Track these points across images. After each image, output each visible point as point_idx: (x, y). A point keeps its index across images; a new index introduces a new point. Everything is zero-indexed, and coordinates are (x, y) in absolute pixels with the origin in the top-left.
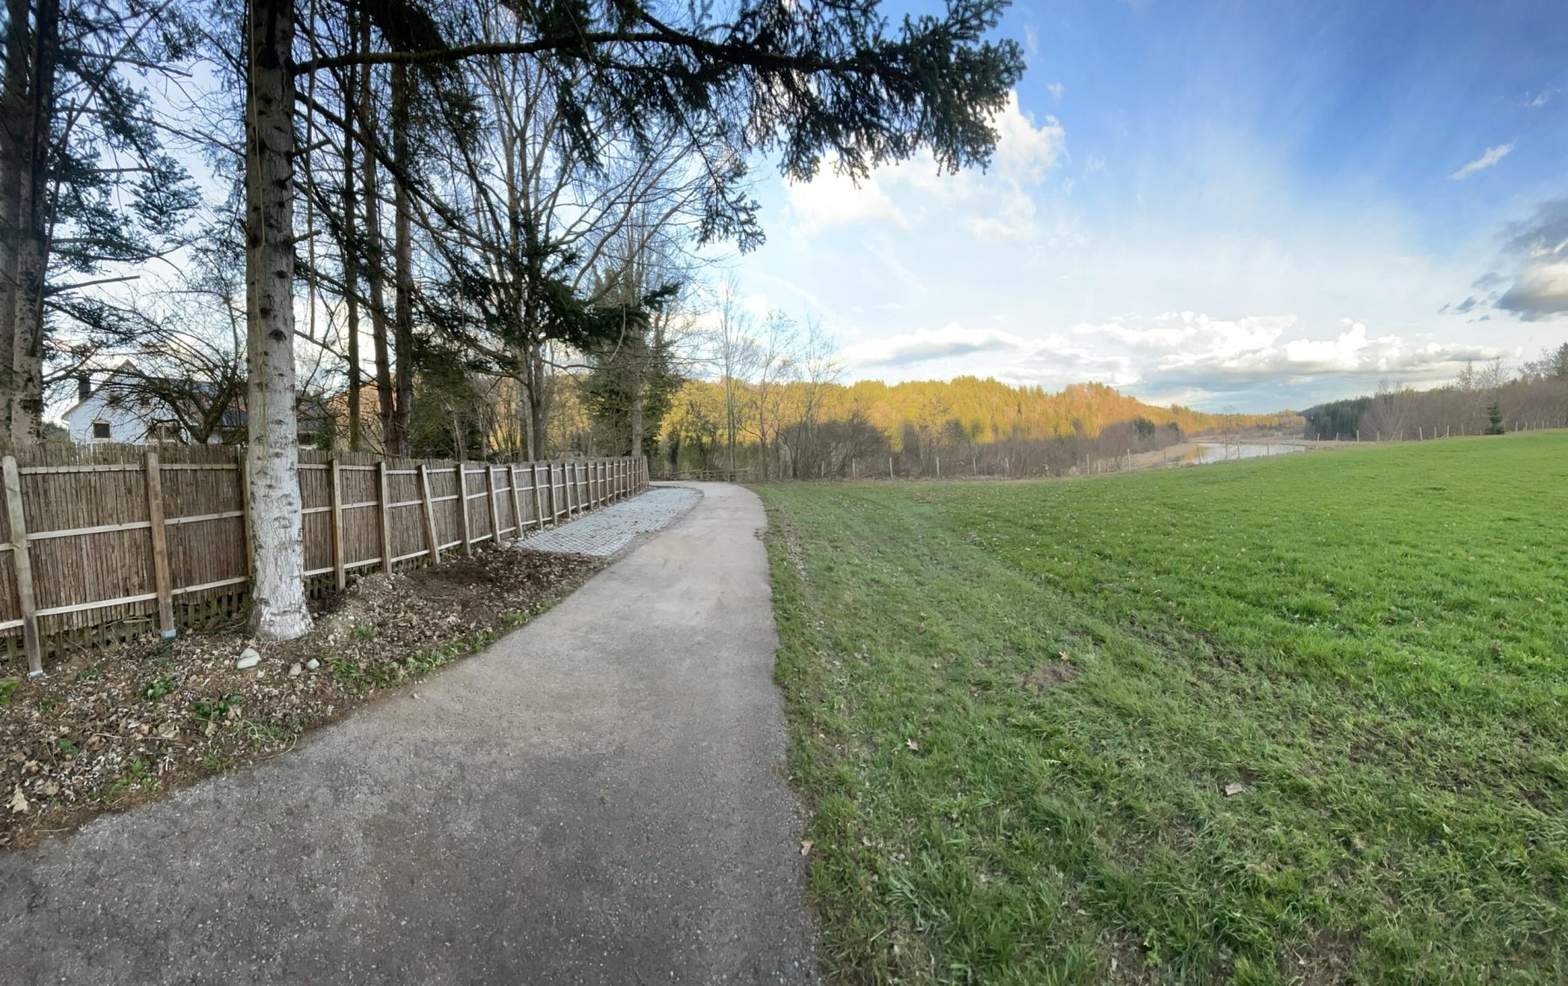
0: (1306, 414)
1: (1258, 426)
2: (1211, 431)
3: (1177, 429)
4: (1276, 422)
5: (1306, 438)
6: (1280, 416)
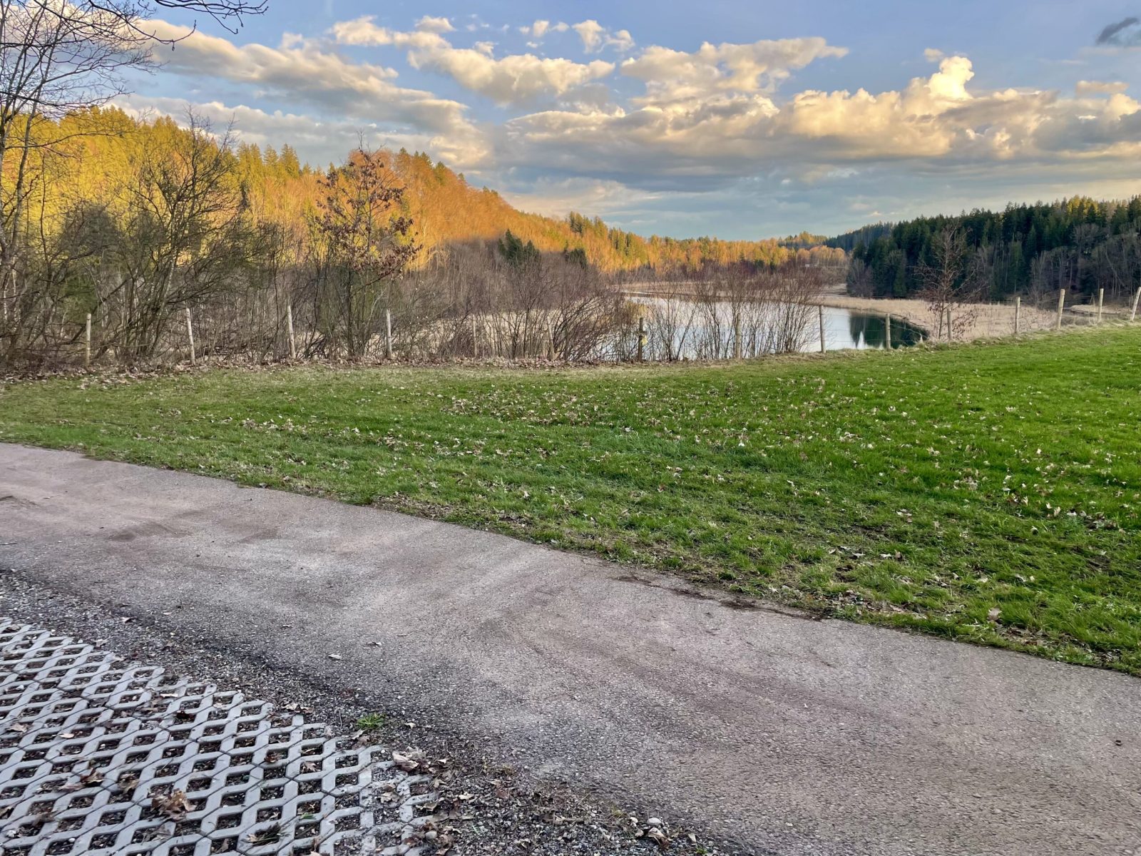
0: (845, 242)
1: (745, 263)
2: (647, 272)
3: (583, 264)
4: (782, 256)
5: (850, 292)
6: (789, 244)
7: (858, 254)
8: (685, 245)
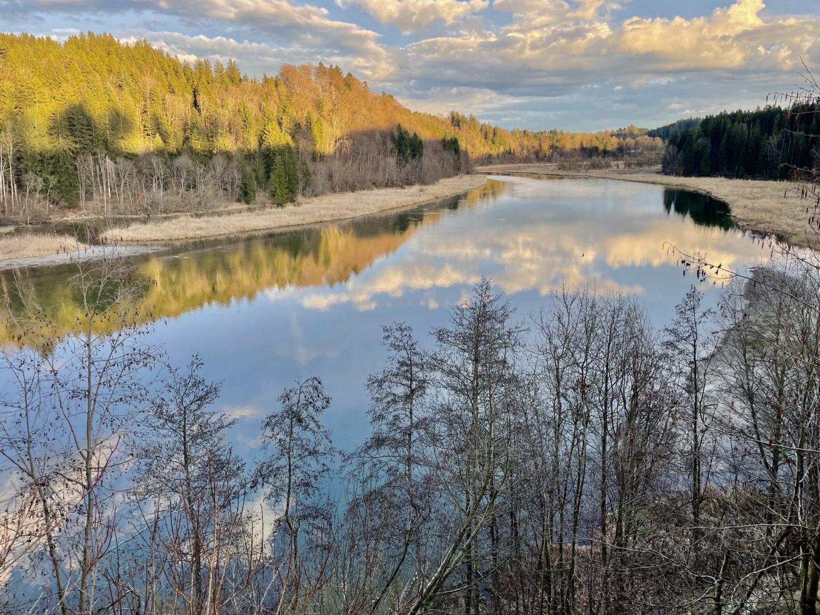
0: (663, 133)
4: (613, 144)
6: (619, 135)
7: (673, 142)
8: (537, 136)
